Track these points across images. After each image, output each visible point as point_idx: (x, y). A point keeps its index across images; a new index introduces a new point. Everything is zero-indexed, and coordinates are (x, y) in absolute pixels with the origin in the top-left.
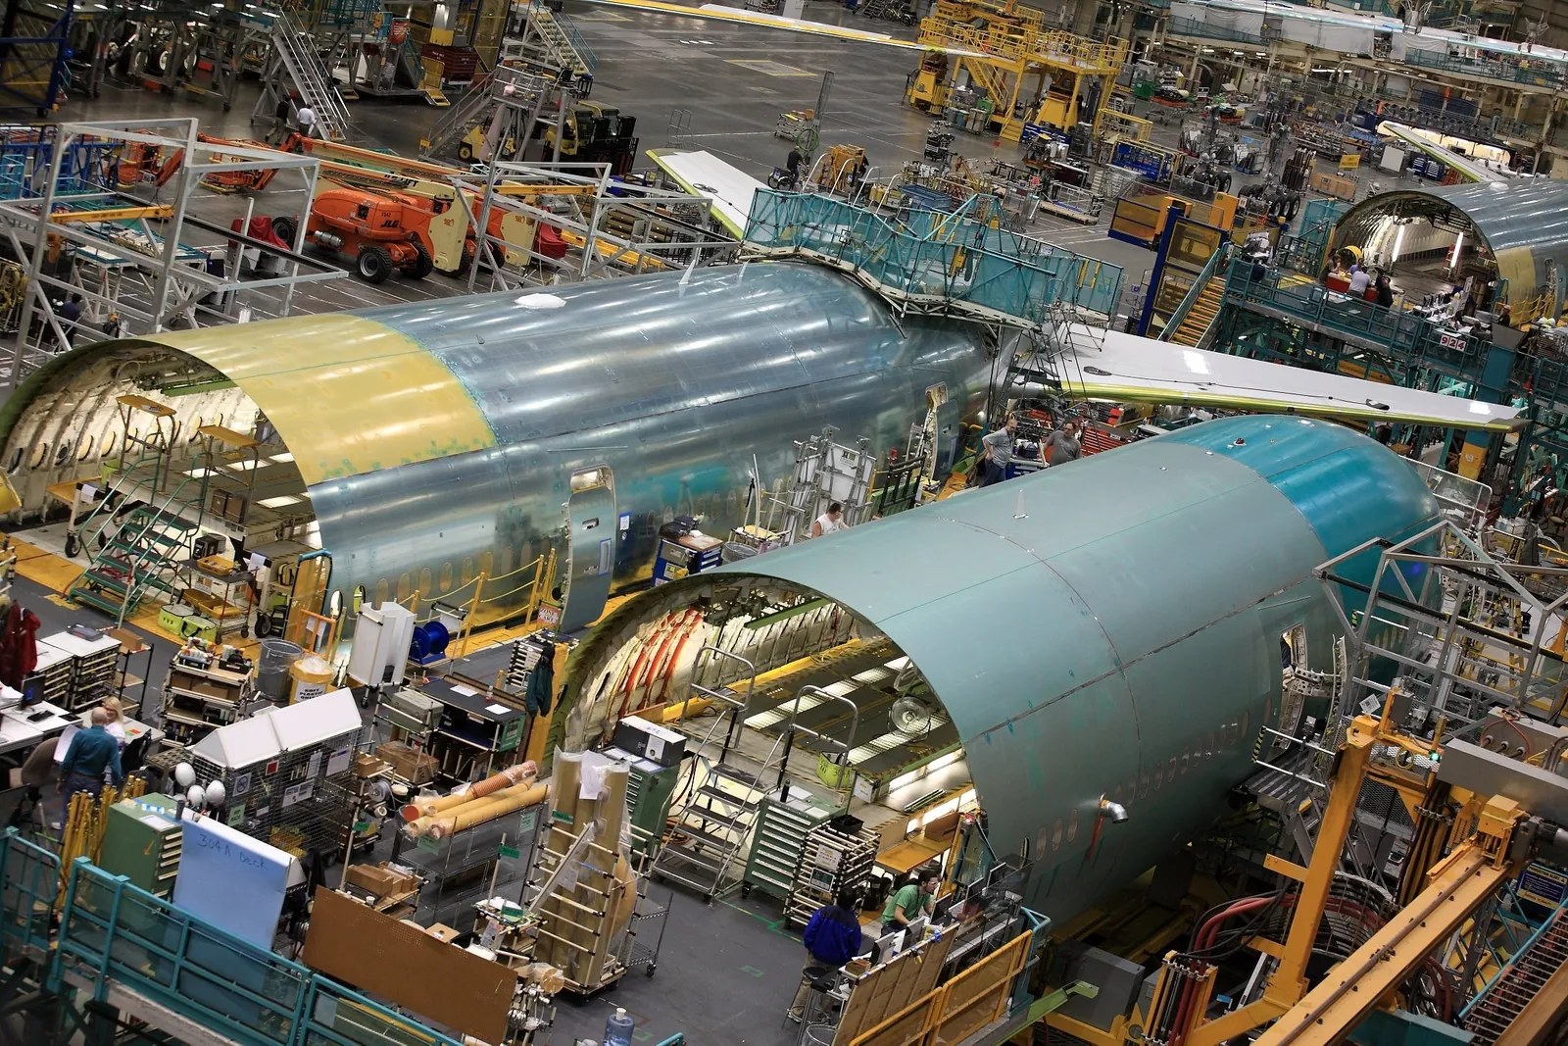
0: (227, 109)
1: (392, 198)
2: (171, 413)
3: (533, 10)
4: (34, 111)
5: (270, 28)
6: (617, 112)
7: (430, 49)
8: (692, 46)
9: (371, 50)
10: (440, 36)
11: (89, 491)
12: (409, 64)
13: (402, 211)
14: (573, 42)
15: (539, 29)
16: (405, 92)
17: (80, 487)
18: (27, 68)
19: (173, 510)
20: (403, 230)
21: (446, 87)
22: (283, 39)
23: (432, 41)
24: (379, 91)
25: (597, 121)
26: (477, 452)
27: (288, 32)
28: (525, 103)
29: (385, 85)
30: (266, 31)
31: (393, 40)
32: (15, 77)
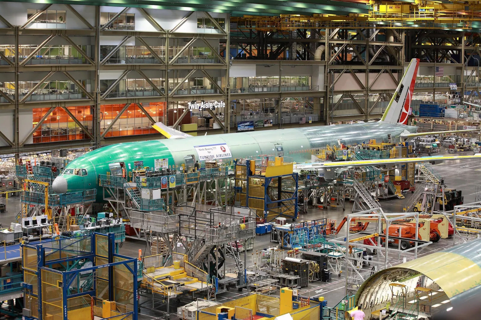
0: (344, 210)
1: (407, 225)
2: (405, 286)
3: (420, 166)
4: (292, 220)
5: (353, 184)
6: (455, 190)
7: (395, 183)
8: (463, 168)
9: (380, 186)
10: (398, 178)
11: (384, 312)
12: (391, 188)
13: (410, 228)
14: (433, 173)
15: (423, 171)
16: (391, 196)
17: (381, 311)
18: (287, 208)
19: (411, 313)
20: (411, 234)
21: (402, 193)
22: (357, 187)
23: (396, 180)
24: (384, 197)
25: (451, 194)
26: (475, 287)
27: (358, 184)
28: (432, 192)
29: (385, 195)
30: (352, 185)
31: (386, 181)
32: (285, 211)
